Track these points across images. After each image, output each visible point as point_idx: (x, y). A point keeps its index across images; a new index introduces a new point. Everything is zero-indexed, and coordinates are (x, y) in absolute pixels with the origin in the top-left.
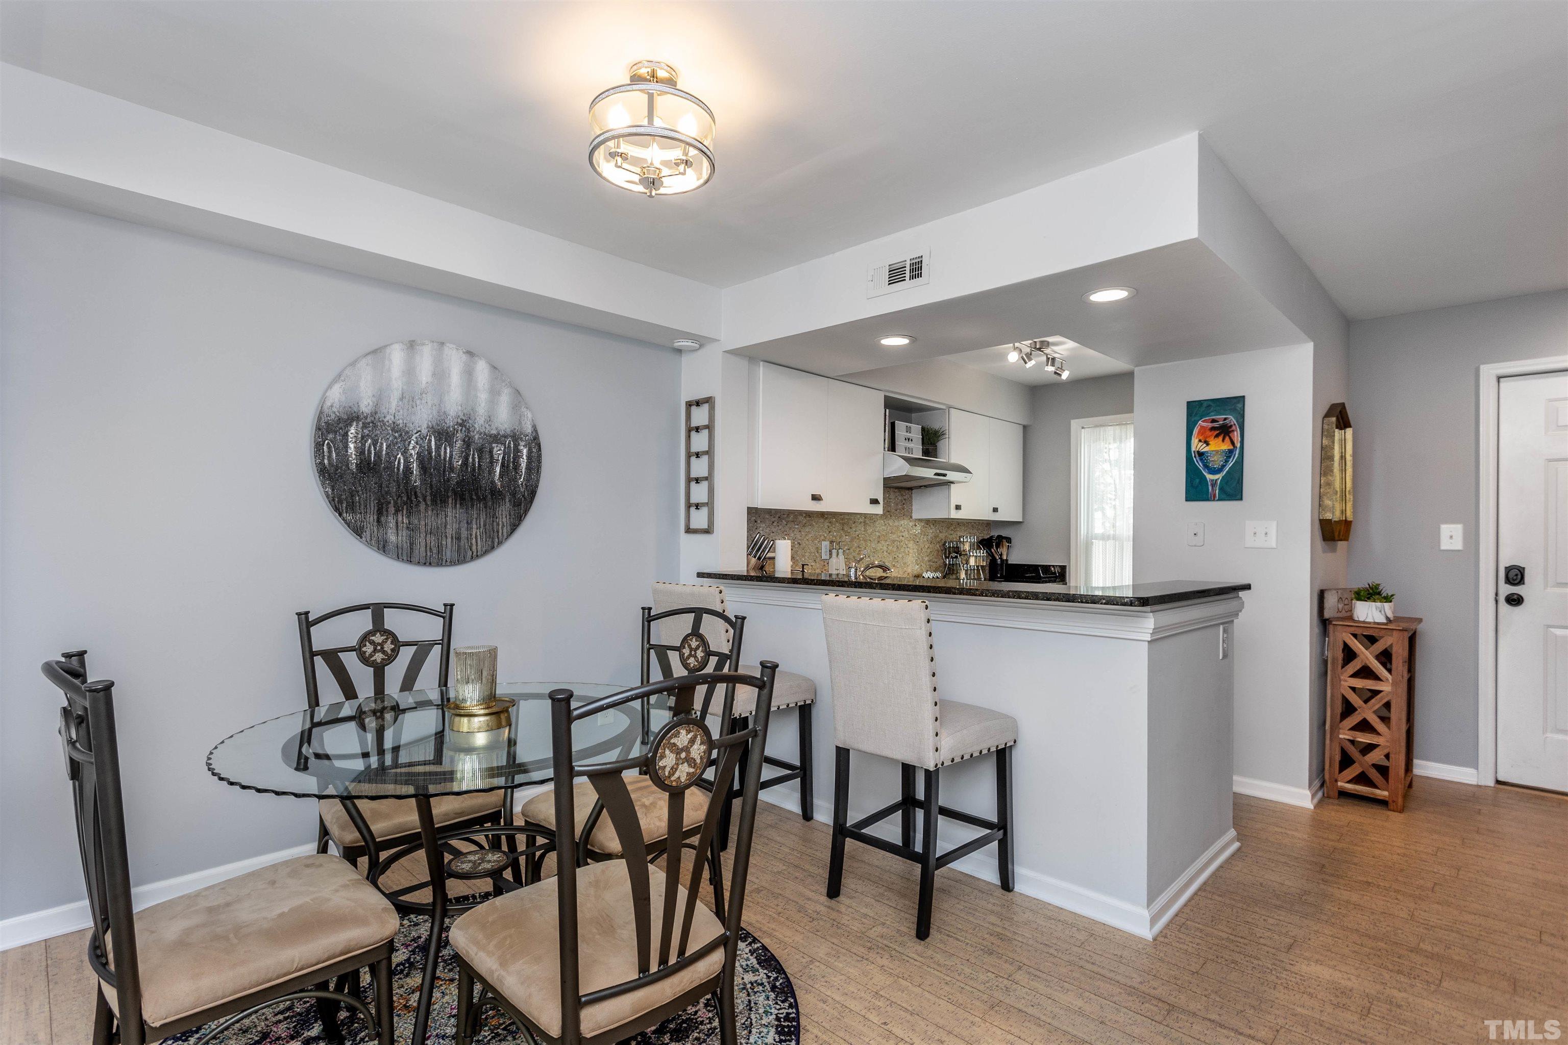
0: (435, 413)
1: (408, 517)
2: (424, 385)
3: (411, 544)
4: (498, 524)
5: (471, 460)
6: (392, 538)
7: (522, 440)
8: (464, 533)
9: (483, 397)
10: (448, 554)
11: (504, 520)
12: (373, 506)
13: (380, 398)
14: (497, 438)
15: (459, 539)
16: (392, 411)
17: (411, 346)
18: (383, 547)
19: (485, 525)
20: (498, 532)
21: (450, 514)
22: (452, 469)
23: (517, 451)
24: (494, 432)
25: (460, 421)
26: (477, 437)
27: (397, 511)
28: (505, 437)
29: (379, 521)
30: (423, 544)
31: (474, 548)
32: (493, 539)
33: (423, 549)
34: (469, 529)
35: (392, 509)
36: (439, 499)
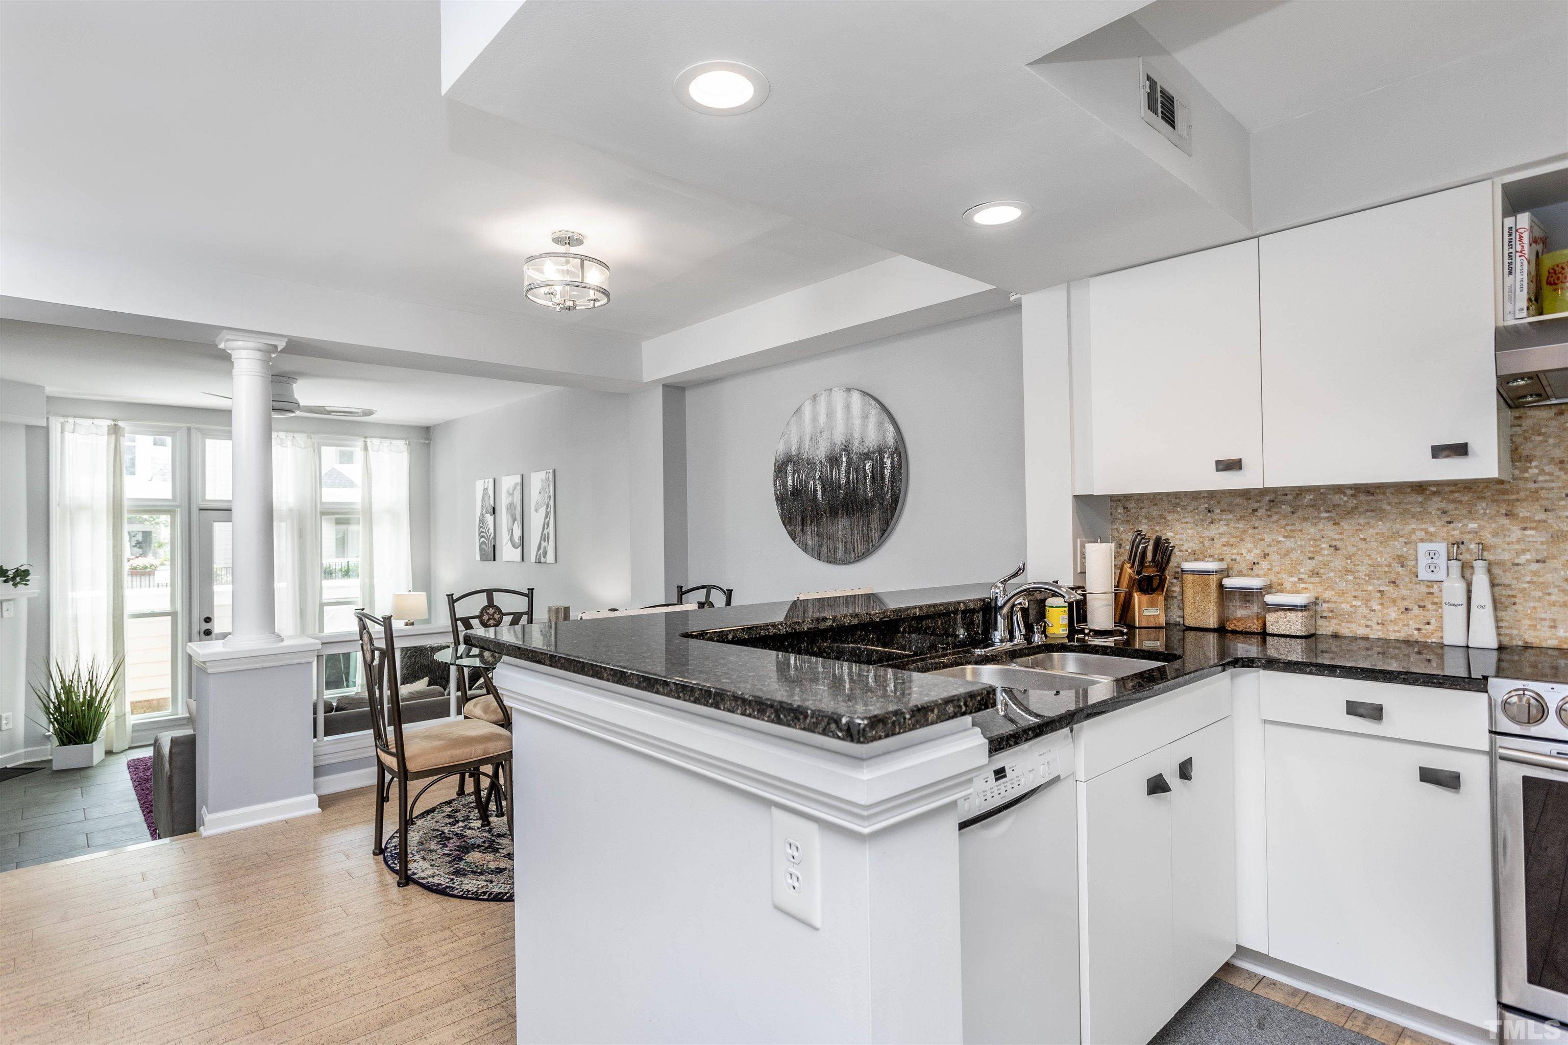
0: (829, 444)
1: (817, 527)
2: (822, 426)
3: (820, 546)
4: (871, 530)
5: (851, 478)
6: (810, 543)
7: (886, 452)
8: (849, 538)
9: (857, 422)
10: (840, 555)
11: (876, 526)
12: (800, 522)
13: (800, 443)
14: (867, 456)
15: (846, 542)
16: (807, 450)
17: (814, 398)
18: (805, 548)
19: (863, 531)
20: (872, 536)
21: (840, 523)
22: (840, 487)
23: (882, 463)
24: (866, 451)
25: (843, 447)
26: (854, 458)
27: (812, 522)
28: (874, 453)
29: (803, 530)
30: (826, 547)
31: (856, 550)
32: (869, 542)
33: (826, 550)
34: (852, 534)
35: (809, 522)
36: (833, 512)
